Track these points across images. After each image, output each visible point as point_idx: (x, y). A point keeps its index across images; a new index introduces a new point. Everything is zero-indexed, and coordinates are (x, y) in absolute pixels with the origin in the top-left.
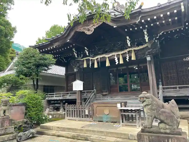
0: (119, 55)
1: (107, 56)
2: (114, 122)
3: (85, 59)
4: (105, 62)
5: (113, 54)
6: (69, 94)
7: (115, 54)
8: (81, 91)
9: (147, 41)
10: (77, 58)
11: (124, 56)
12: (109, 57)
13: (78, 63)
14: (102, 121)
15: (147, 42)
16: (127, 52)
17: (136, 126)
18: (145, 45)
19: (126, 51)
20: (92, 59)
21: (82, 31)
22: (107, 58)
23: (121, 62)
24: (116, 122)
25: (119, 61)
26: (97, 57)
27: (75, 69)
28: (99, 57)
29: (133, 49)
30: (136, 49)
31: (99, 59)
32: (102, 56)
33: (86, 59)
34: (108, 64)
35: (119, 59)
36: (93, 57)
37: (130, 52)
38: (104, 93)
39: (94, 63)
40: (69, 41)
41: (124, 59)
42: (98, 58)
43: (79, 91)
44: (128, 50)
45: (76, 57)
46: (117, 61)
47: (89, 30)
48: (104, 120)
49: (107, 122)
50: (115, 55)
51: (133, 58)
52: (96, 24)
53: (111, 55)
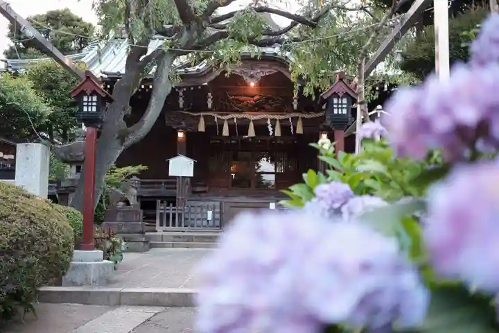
0: (276, 120)
1: (253, 118)
3: (202, 114)
4: (247, 126)
5: (265, 116)
7: (270, 116)
8: (188, 178)
10: (182, 110)
11: (284, 123)
12: (256, 120)
13: (184, 120)
15: (324, 110)
16: (290, 119)
18: (321, 114)
19: (289, 116)
20: (219, 117)
21: (237, 74)
22: (252, 122)
23: (278, 133)
25: (274, 130)
26: (229, 117)
27: (178, 133)
28: (236, 116)
29: (300, 115)
30: (306, 116)
31: (235, 121)
32: (240, 116)
33: (203, 116)
34: (251, 132)
35: (273, 127)
36: (222, 115)
37: (295, 119)
38: (198, 189)
39: (222, 127)
40: (206, 84)
41: (285, 129)
42: (233, 119)
44: (293, 115)
45: (181, 106)
46: (270, 129)
47: (252, 77)
50: (267, 119)
51: (300, 130)
52: (267, 70)
53: (259, 117)
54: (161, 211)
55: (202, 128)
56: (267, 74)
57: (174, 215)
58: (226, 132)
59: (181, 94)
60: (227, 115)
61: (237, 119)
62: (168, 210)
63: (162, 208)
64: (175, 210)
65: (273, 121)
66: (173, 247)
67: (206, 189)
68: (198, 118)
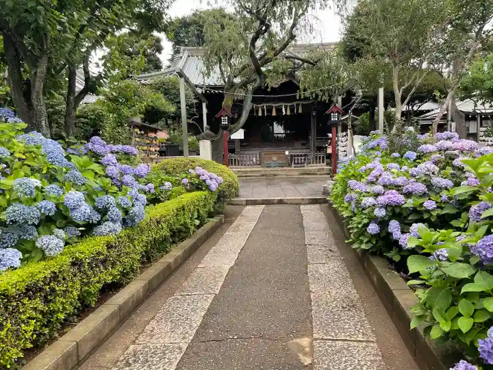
1: (274, 105)
4: (272, 110)
5: (281, 104)
7: (283, 104)
8: (241, 140)
11: (292, 108)
12: (276, 106)
14: (270, 167)
16: (295, 105)
19: (295, 103)
20: (257, 106)
22: (274, 107)
23: (288, 113)
24: (283, 167)
25: (286, 112)
26: (262, 105)
28: (265, 105)
29: (301, 103)
30: (304, 103)
31: (265, 107)
32: (268, 104)
34: (274, 114)
35: (286, 110)
36: (258, 104)
37: (298, 105)
39: (258, 111)
41: (292, 110)
43: (238, 139)
44: (297, 102)
46: (284, 111)
48: (272, 165)
49: (275, 167)
50: (283, 106)
51: (300, 111)
52: (284, 80)
53: (278, 105)
56: (284, 82)
57: (235, 160)
58: (260, 114)
60: (260, 104)
62: (232, 157)
64: (235, 157)
65: (286, 107)
67: (249, 144)
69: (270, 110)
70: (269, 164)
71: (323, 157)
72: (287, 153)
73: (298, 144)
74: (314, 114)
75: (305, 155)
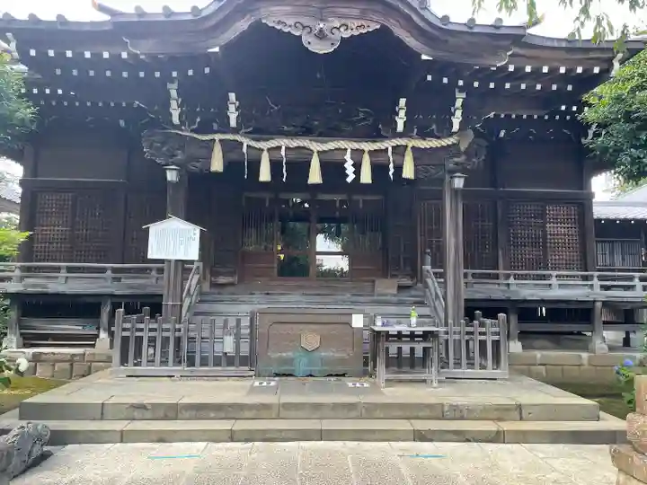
0: (363, 151)
1: (316, 147)
2: (337, 375)
3: (217, 137)
4: (308, 164)
5: (342, 144)
6: (63, 274)
9: (456, 127)
10: (179, 127)
11: (381, 159)
12: (324, 152)
13: (182, 148)
14: (291, 375)
15: (456, 133)
16: (390, 149)
17: (424, 381)
18: (450, 141)
19: (388, 144)
20: (253, 144)
21: (286, 30)
22: (315, 154)
23: (366, 177)
24: (343, 375)
25: (357, 173)
26: (273, 143)
27: (168, 172)
28: (284, 142)
29: (412, 143)
31: (283, 153)
32: (295, 143)
33: (220, 141)
34: (315, 177)
35: (358, 166)
36: (258, 140)
37: (399, 151)
39: (258, 163)
41: (379, 170)
42: (279, 148)
43: (176, 261)
44: (396, 142)
45: (176, 120)
46: (350, 170)
47: (321, 36)
49: (311, 376)
50: (346, 149)
51: (408, 172)
52: (357, 23)
53: (331, 145)
54: (125, 334)
55: (217, 165)
56: (356, 33)
58: (265, 175)
59: (174, 93)
60: (267, 140)
61: (287, 148)
62: (141, 330)
63: (128, 325)
64: (155, 330)
65: (357, 154)
66: (122, 441)
67: (234, 279)
68: (209, 146)
69: (299, 167)
70: (290, 361)
71: (496, 344)
72: (358, 321)
73: (387, 287)
74: (459, 183)
75: (426, 336)
